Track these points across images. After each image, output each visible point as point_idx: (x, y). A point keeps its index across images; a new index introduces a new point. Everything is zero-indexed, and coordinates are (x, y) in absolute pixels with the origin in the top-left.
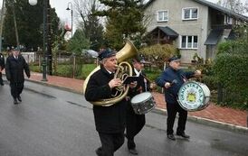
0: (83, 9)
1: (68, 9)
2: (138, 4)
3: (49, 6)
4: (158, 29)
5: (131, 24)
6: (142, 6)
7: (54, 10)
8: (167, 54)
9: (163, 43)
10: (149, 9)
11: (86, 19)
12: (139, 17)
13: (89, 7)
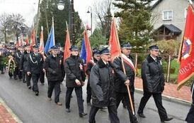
0: (100, 12)
1: (88, 12)
2: (146, 6)
3: (73, 10)
4: (163, 27)
5: (141, 23)
6: (149, 7)
7: (77, 13)
8: (171, 48)
9: (168, 38)
10: (155, 10)
11: (103, 20)
12: (147, 17)
13: (105, 10)
